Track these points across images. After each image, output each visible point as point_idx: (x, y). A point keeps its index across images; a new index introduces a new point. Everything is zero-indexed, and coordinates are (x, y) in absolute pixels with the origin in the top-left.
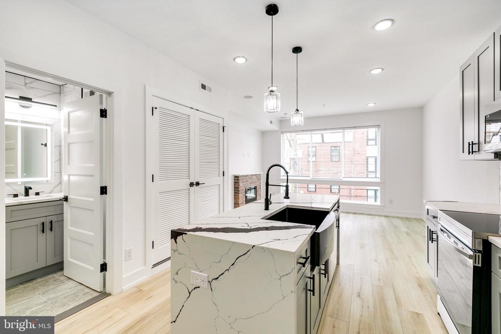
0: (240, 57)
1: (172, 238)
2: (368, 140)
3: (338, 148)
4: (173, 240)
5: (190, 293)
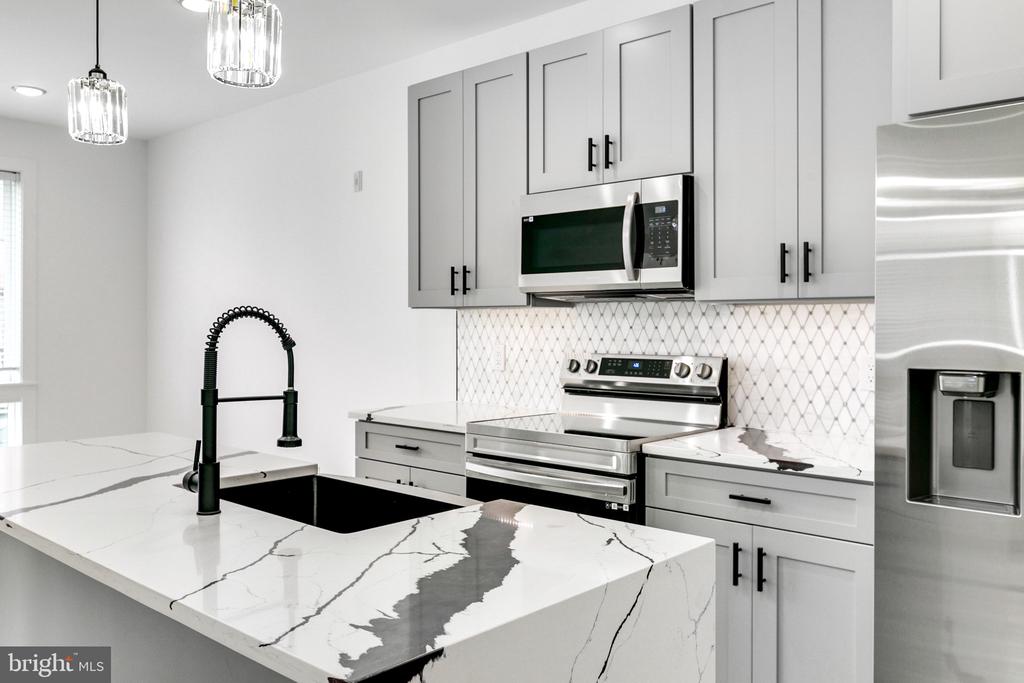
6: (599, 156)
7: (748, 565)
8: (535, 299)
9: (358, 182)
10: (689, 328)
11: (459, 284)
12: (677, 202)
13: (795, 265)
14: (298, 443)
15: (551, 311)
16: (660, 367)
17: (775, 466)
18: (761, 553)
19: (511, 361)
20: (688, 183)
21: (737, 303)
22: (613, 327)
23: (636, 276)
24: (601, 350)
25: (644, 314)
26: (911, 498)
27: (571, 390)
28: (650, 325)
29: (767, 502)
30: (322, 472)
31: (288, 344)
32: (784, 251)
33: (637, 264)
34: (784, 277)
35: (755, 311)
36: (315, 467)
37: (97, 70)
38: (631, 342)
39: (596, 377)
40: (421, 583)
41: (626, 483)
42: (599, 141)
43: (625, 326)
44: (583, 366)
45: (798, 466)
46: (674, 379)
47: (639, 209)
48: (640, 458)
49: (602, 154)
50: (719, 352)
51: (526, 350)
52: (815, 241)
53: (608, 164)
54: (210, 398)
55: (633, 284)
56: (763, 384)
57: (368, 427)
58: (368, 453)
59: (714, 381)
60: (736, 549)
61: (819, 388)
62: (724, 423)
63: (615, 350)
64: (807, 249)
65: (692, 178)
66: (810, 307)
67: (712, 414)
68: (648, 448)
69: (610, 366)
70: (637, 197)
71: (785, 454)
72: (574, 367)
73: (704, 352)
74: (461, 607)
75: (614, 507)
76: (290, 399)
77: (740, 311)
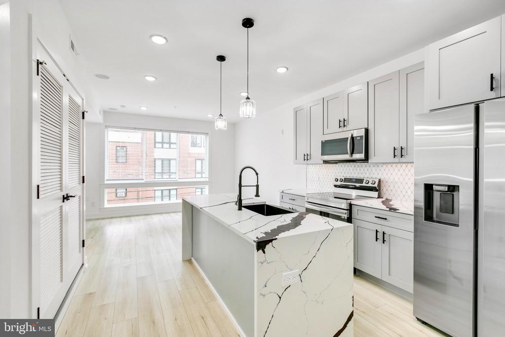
0: (161, 36)
1: (258, 250)
2: (155, 143)
3: (125, 149)
4: (261, 251)
5: (280, 298)
6: (342, 124)
7: (380, 236)
8: (325, 162)
9: (283, 132)
10: (370, 170)
11: (306, 158)
12: (363, 136)
13: (398, 153)
14: (259, 196)
15: (331, 165)
16: (361, 181)
17: (388, 209)
18: (384, 233)
19: (320, 178)
20: (367, 131)
21: (384, 163)
22: (348, 170)
23: (352, 156)
24: (345, 176)
25: (357, 166)
26: (425, 220)
27: (336, 186)
28: (358, 169)
29: (386, 219)
30: (267, 204)
31: (257, 174)
32: (395, 149)
33: (352, 153)
34: (395, 156)
35: (389, 166)
36: (265, 202)
37: (221, 115)
38: (353, 174)
39: (343, 183)
40: (278, 227)
41: (346, 211)
42: (342, 120)
43: (351, 169)
44: (339, 180)
45: (395, 210)
46: (364, 184)
47: (352, 138)
48: (351, 205)
49: (343, 123)
50: (379, 177)
51: (324, 175)
52: (404, 146)
53: (344, 126)
54: (240, 186)
55: (351, 159)
56: (392, 186)
57: (282, 194)
58: (282, 200)
59: (376, 185)
60: (377, 231)
61: (409, 188)
62: (379, 197)
63: (348, 176)
64: (402, 148)
65: (368, 129)
66: (407, 164)
67: (375, 194)
68: (353, 202)
69: (346, 180)
70: (352, 135)
71: (393, 206)
72: (337, 180)
73: (374, 177)
74: (284, 231)
75: (343, 217)
76: (257, 186)
77: (385, 166)
